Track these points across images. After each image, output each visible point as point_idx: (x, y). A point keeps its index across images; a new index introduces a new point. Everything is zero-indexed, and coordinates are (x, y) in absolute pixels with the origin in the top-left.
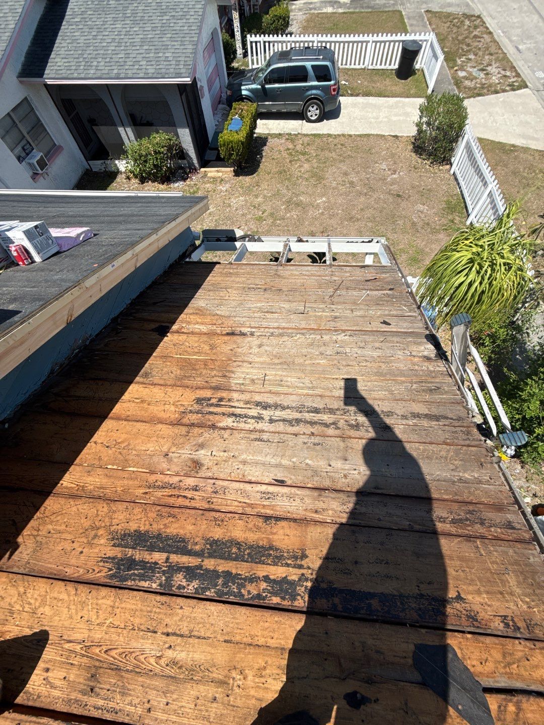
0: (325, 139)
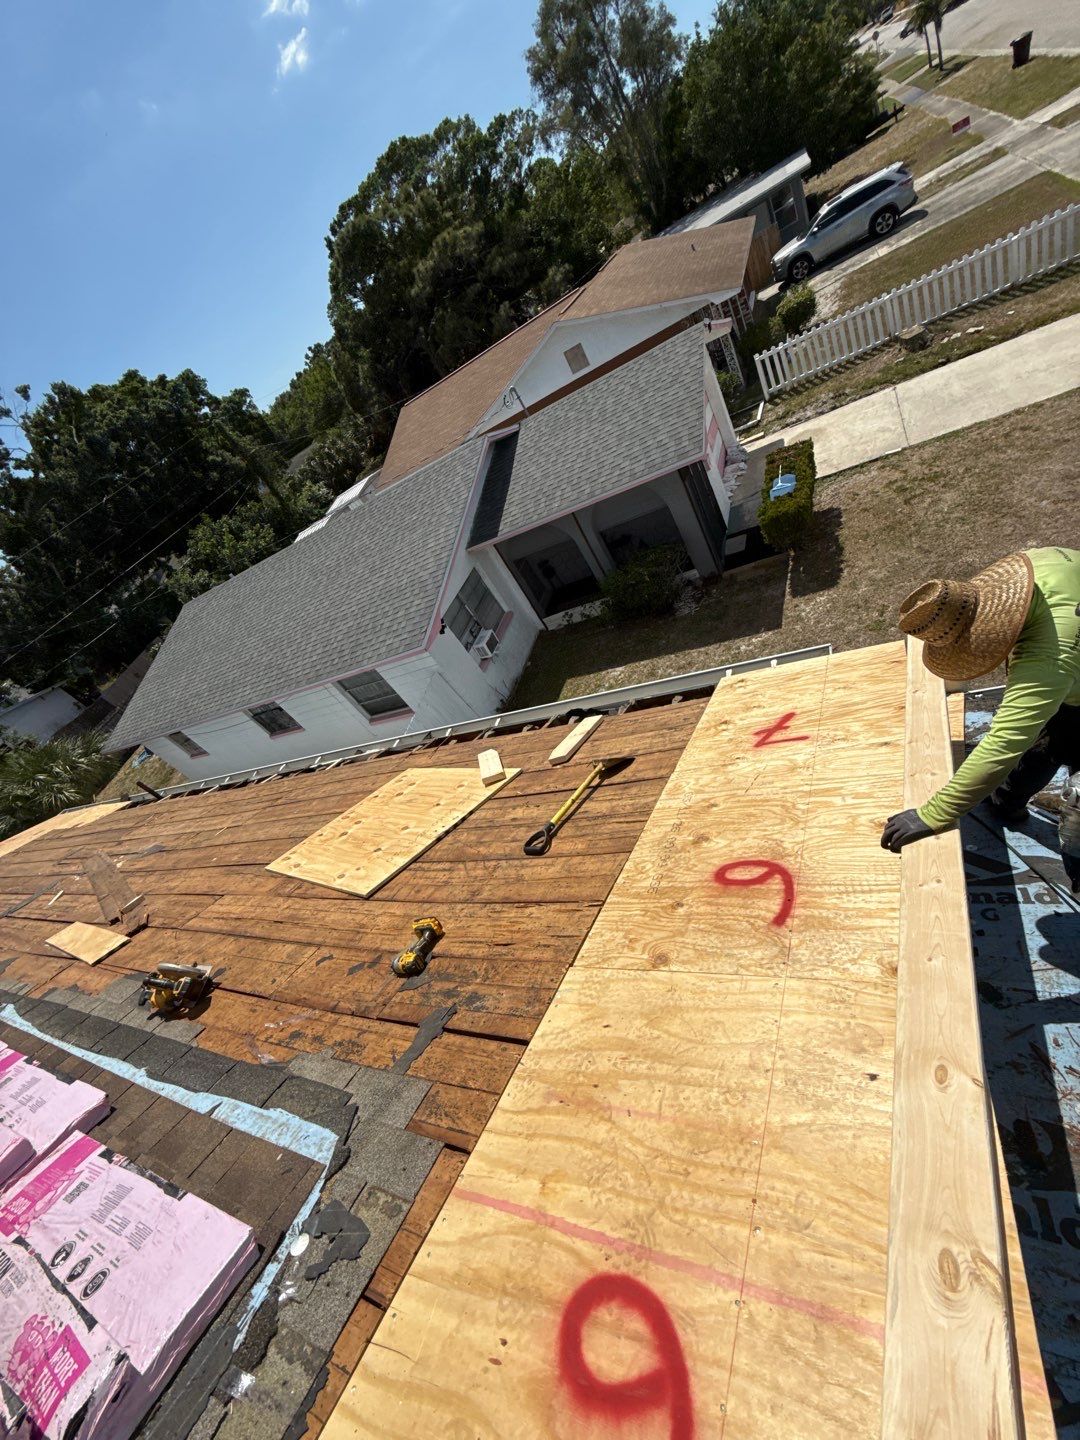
0: (974, 435)
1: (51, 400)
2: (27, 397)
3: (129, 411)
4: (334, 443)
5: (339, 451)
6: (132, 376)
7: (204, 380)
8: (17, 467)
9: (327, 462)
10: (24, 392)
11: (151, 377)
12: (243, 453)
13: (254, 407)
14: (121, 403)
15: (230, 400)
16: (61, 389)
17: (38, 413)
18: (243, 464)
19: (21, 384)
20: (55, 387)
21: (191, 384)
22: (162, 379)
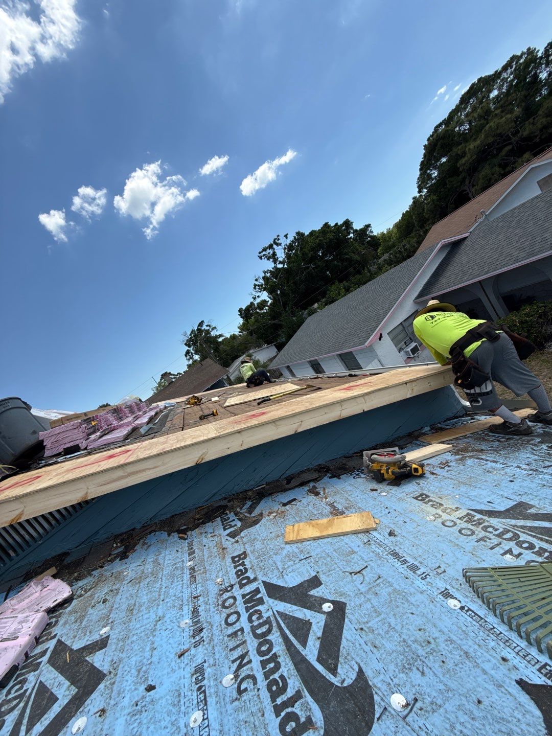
1: (295, 237)
2: (287, 238)
3: (320, 240)
4: (404, 246)
5: (405, 250)
6: (326, 225)
7: (352, 223)
8: (279, 264)
9: (398, 255)
10: (286, 236)
11: (332, 224)
12: (359, 253)
13: (372, 232)
14: (318, 237)
15: (361, 230)
16: (298, 233)
17: (290, 244)
18: (359, 259)
19: (285, 234)
20: (297, 233)
21: (347, 224)
22: (337, 224)
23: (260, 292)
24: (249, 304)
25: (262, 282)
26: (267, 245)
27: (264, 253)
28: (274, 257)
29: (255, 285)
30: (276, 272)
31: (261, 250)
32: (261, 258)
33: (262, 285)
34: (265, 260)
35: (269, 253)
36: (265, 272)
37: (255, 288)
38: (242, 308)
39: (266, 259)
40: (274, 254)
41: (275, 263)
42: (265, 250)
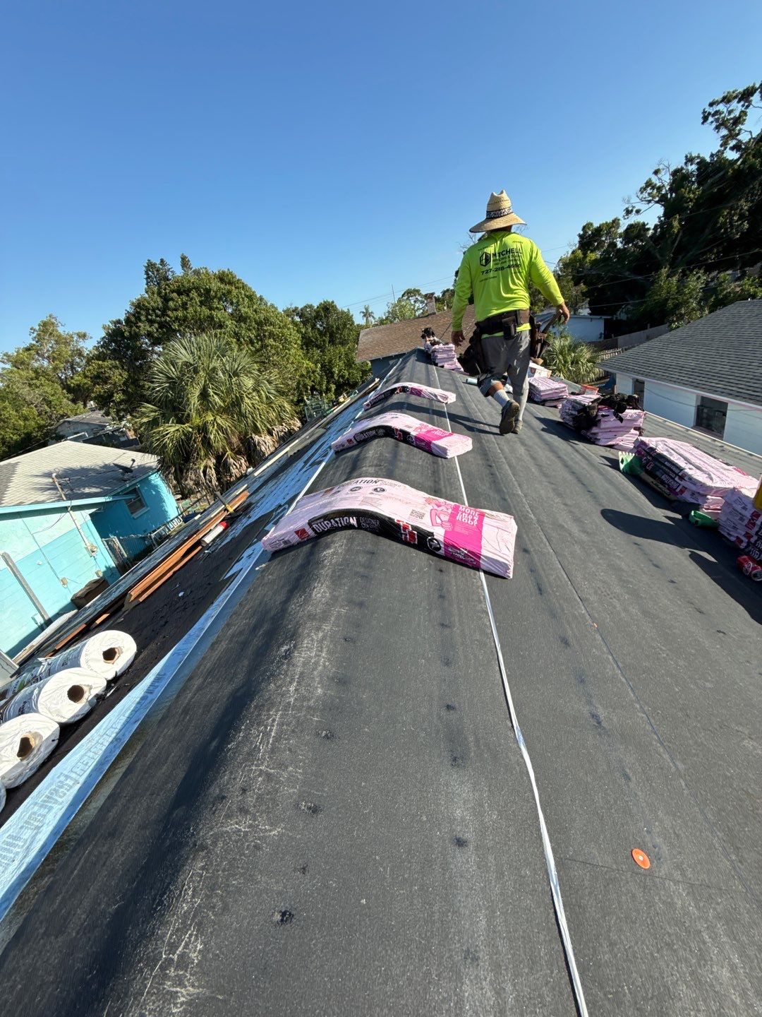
8: (733, 148)
23: (649, 202)
24: (610, 220)
25: (666, 179)
26: (741, 90)
27: (721, 107)
28: (732, 125)
29: (649, 184)
30: (710, 170)
31: (719, 97)
32: (705, 119)
33: (659, 189)
34: (710, 126)
35: (730, 112)
36: (689, 160)
37: (643, 190)
38: (592, 224)
39: (714, 125)
40: (738, 121)
41: (724, 144)
42: (726, 100)
